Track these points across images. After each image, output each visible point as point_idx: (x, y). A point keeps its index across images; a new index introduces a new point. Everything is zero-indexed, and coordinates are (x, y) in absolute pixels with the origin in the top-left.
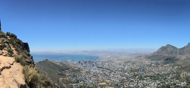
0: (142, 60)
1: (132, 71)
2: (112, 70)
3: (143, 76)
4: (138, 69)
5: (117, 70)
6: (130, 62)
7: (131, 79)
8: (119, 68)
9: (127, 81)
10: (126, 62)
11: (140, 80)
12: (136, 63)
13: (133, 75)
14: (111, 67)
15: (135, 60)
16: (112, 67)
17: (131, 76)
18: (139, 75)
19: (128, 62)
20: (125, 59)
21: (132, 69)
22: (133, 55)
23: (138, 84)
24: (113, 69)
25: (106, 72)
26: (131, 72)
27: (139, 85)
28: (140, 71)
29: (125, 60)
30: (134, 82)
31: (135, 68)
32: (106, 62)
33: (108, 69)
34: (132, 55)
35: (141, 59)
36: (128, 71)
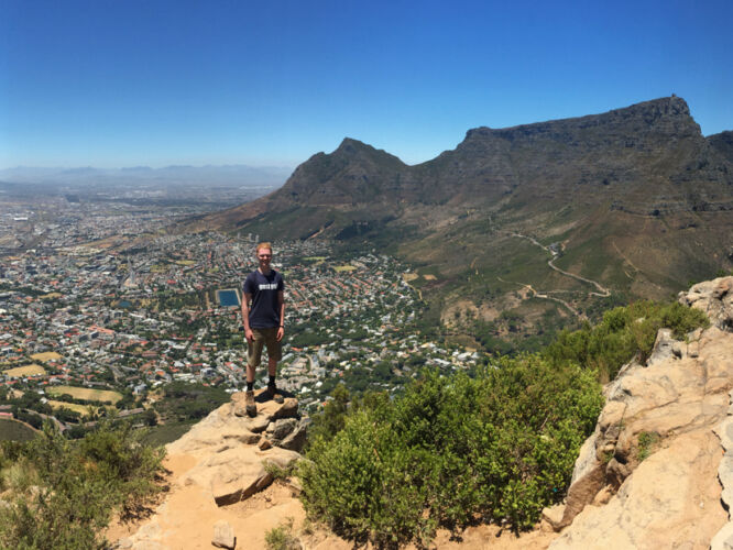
0: (210, 242)
1: (164, 303)
2: (55, 299)
3: (231, 327)
4: (197, 291)
5: (80, 299)
6: (145, 250)
7: (169, 342)
8: (93, 285)
9: (149, 353)
10: (123, 253)
11: (222, 346)
12: (179, 258)
13: (178, 323)
14: (47, 282)
15: (173, 238)
16: (54, 282)
17: (170, 331)
18: (212, 324)
19: (134, 252)
20: (115, 234)
21: (165, 293)
22: (153, 207)
23: (214, 366)
24: (58, 291)
25: (26, 306)
26: (162, 309)
27: (221, 370)
28: (212, 299)
29: (116, 239)
30: (190, 360)
31: (181, 286)
32: (11, 252)
33: (28, 291)
34: (147, 208)
35: (203, 234)
36: (144, 302)
